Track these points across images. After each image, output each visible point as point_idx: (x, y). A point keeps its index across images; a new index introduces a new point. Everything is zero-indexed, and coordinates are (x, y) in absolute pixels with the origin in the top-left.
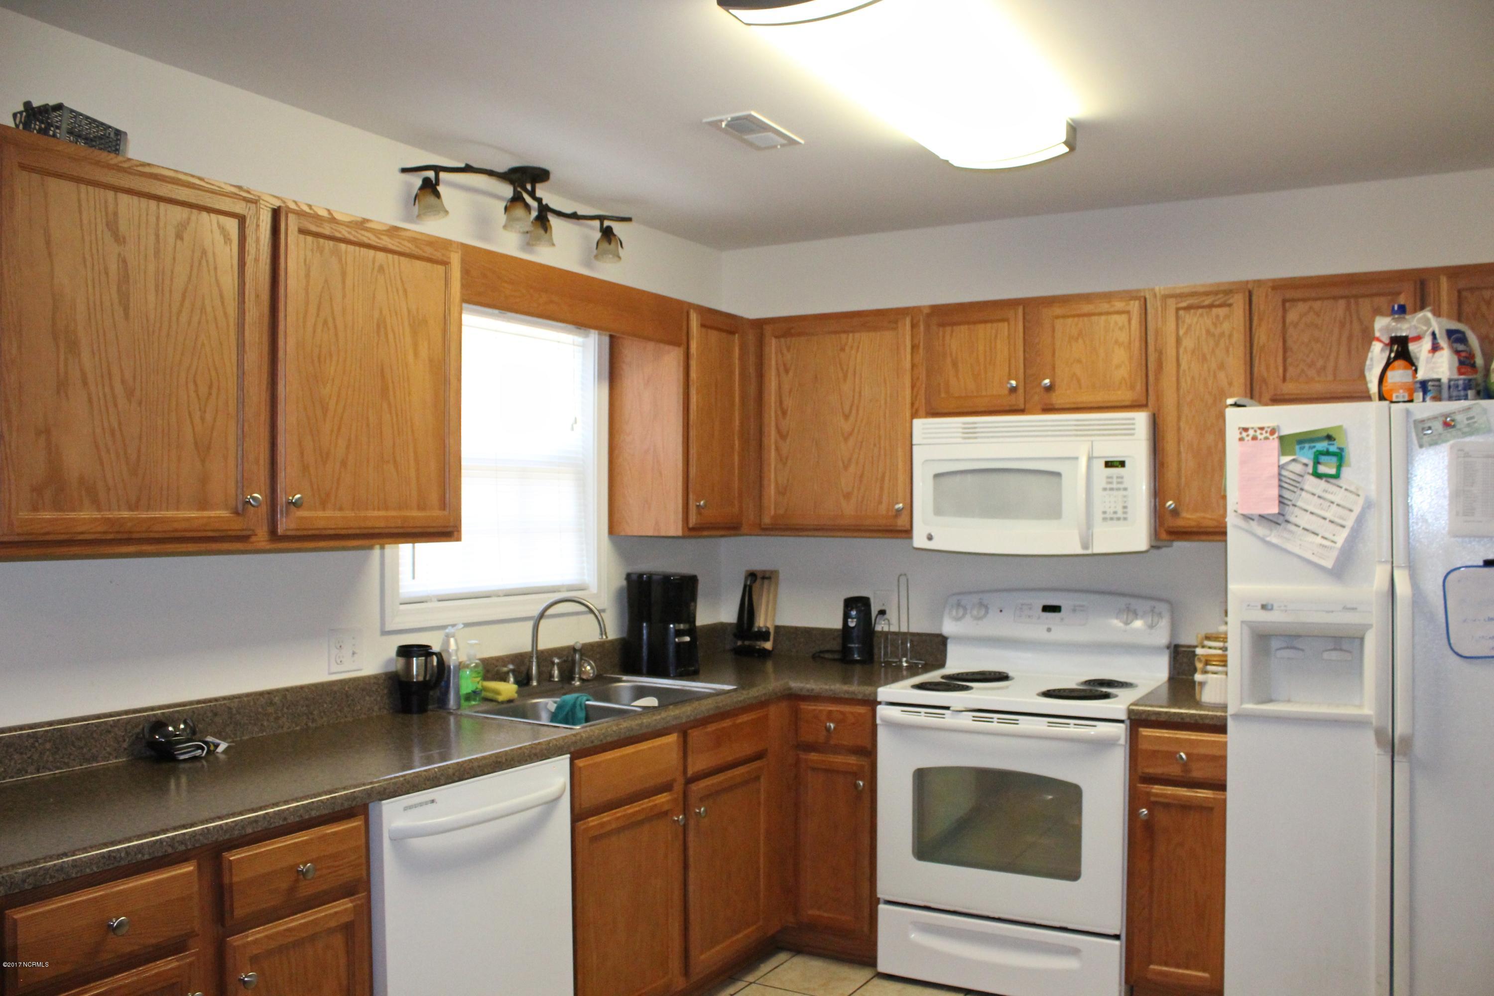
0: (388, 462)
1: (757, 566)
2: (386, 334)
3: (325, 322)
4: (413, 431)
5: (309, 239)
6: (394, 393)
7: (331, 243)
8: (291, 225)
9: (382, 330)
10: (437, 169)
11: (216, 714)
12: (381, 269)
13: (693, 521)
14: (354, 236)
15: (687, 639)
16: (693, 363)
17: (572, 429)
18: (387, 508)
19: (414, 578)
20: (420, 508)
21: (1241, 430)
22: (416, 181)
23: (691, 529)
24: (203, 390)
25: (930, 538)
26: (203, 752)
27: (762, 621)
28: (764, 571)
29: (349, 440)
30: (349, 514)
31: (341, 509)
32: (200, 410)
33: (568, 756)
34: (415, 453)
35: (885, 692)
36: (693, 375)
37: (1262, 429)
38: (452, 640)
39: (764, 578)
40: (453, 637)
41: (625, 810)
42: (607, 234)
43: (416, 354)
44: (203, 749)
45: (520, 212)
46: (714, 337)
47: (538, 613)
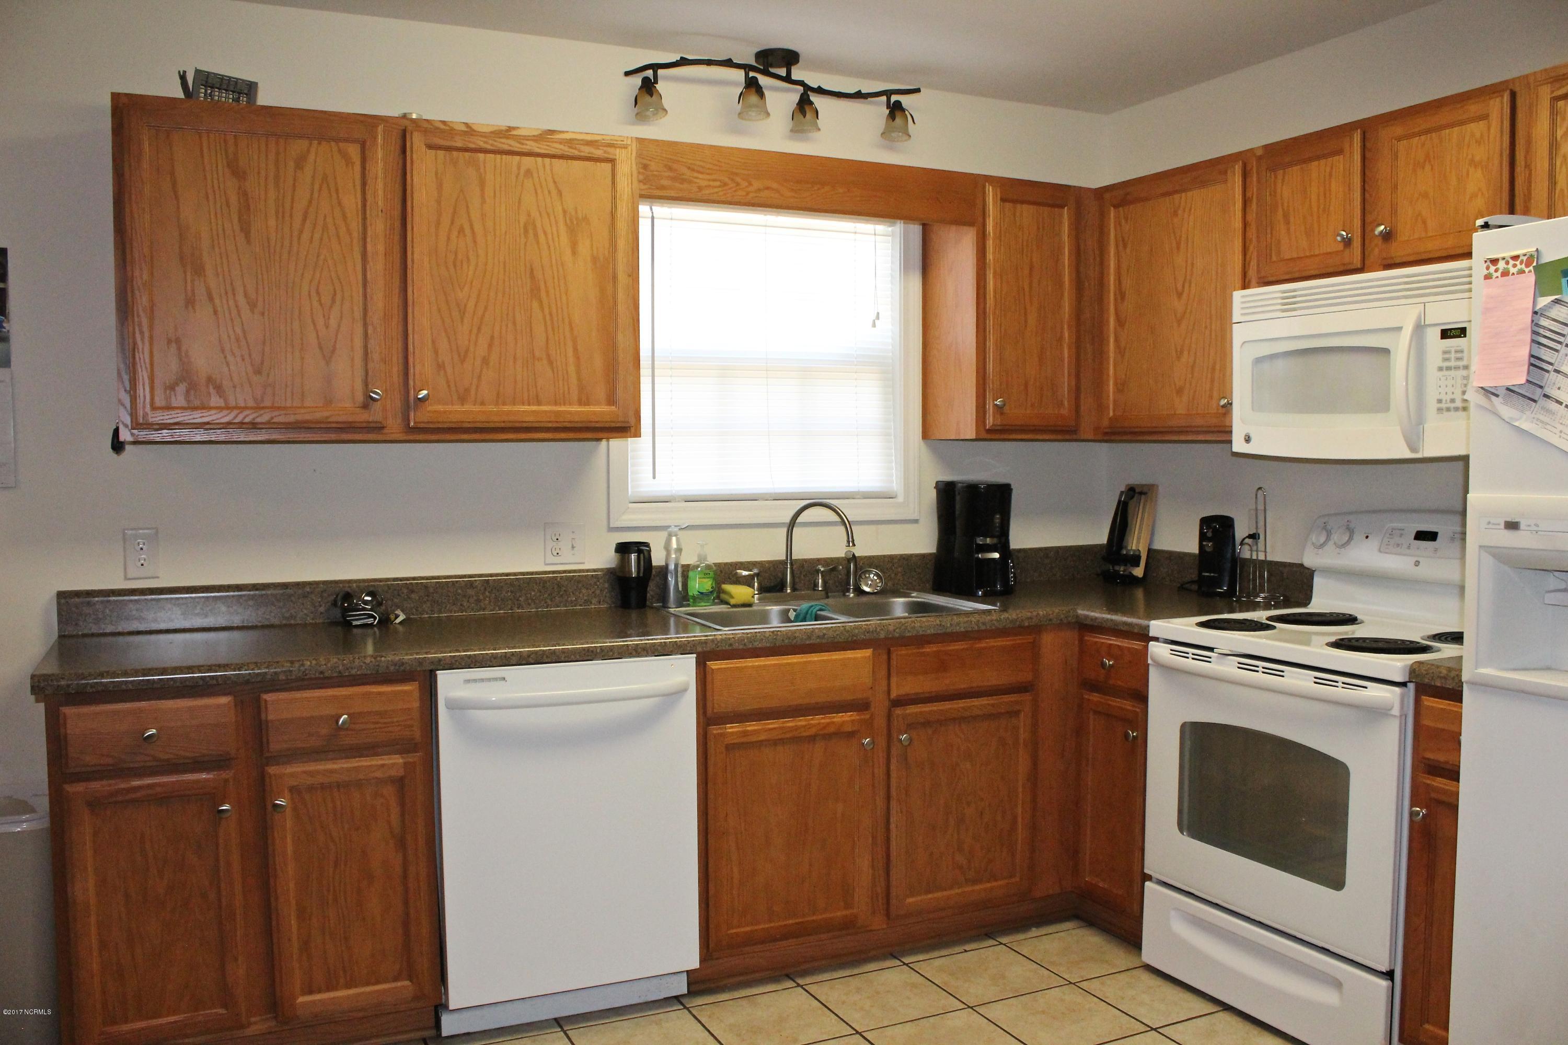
0: (539, 359)
1: (1137, 479)
2: (536, 235)
3: (461, 230)
4: (572, 329)
5: (441, 153)
6: (547, 292)
7: (467, 154)
8: (417, 142)
9: (531, 231)
10: (655, 67)
11: (413, 592)
12: (528, 173)
13: (990, 421)
14: (492, 145)
15: (996, 555)
16: (990, 244)
17: (874, 325)
18: (539, 403)
19: (654, 478)
20: (580, 403)
21: (1488, 263)
22: (637, 80)
23: (989, 431)
24: (326, 299)
25: (1248, 439)
26: (375, 620)
28: (1143, 486)
29: (492, 338)
30: (492, 408)
31: (482, 403)
32: (324, 316)
33: (695, 655)
34: (575, 349)
35: (1157, 627)
36: (990, 256)
37: (1515, 258)
38: (674, 539)
39: (1141, 493)
40: (676, 535)
41: (784, 723)
42: (896, 109)
43: (574, 253)
44: (375, 618)
45: (753, 98)
46: (1026, 213)
47: (787, 519)
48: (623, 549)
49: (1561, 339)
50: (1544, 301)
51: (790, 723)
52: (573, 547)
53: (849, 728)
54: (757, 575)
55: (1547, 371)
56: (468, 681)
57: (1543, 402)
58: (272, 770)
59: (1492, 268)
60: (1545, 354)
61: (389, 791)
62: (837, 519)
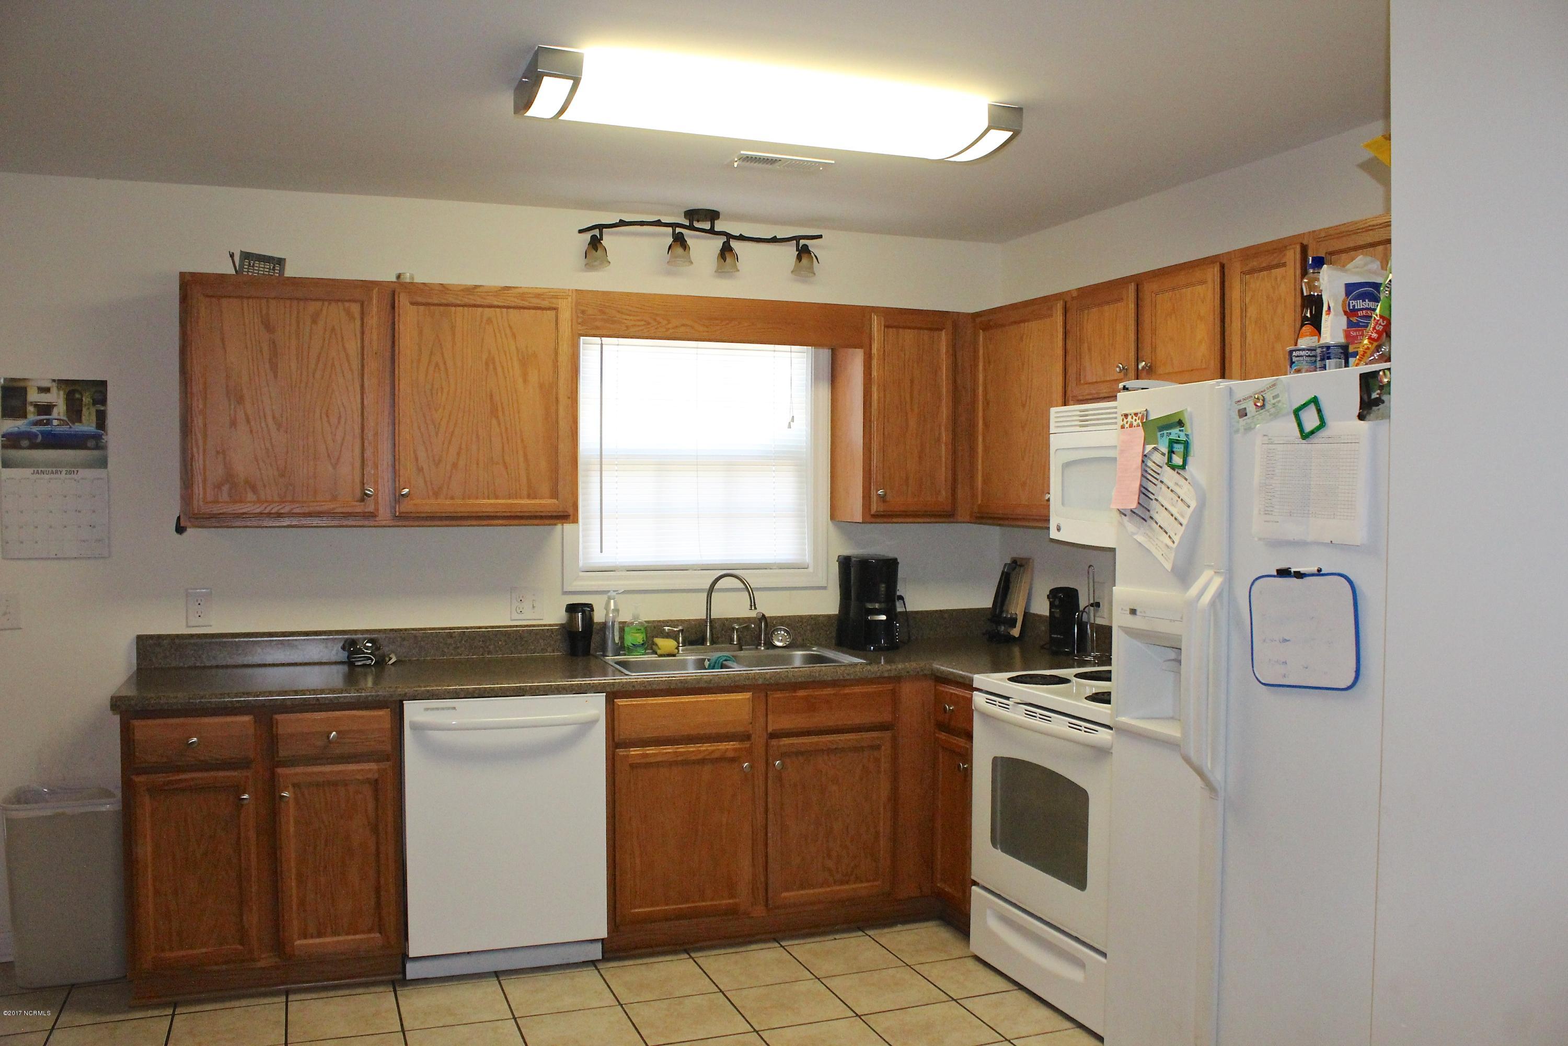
0: (497, 463)
2: (495, 369)
3: (437, 365)
4: (522, 440)
5: (422, 308)
6: (503, 412)
7: (442, 308)
8: (403, 300)
9: (491, 366)
10: (601, 227)
11: (404, 639)
12: (489, 321)
13: (874, 508)
14: (461, 300)
15: (883, 617)
16: (875, 362)
17: (790, 427)
18: (497, 498)
19: (601, 552)
20: (529, 497)
21: (1123, 417)
23: (874, 516)
24: (334, 420)
25: (1059, 529)
26: (372, 662)
27: (1016, 609)
28: (1022, 559)
29: (460, 448)
30: (460, 502)
31: (452, 498)
32: (332, 433)
33: (605, 694)
34: (525, 455)
35: (980, 679)
36: (875, 373)
37: (1136, 414)
38: (612, 601)
39: (1021, 566)
40: (614, 599)
41: (678, 748)
42: (803, 252)
43: (525, 381)
44: (372, 660)
45: (679, 250)
46: (908, 336)
47: (708, 586)
48: (572, 609)
49: (1157, 477)
50: (1149, 448)
51: (682, 749)
52: (534, 607)
53: (730, 754)
54: (682, 631)
55: (1152, 499)
56: (427, 709)
57: (1149, 521)
58: (279, 770)
59: (1125, 420)
60: (1151, 488)
61: (367, 791)
62: (742, 586)
